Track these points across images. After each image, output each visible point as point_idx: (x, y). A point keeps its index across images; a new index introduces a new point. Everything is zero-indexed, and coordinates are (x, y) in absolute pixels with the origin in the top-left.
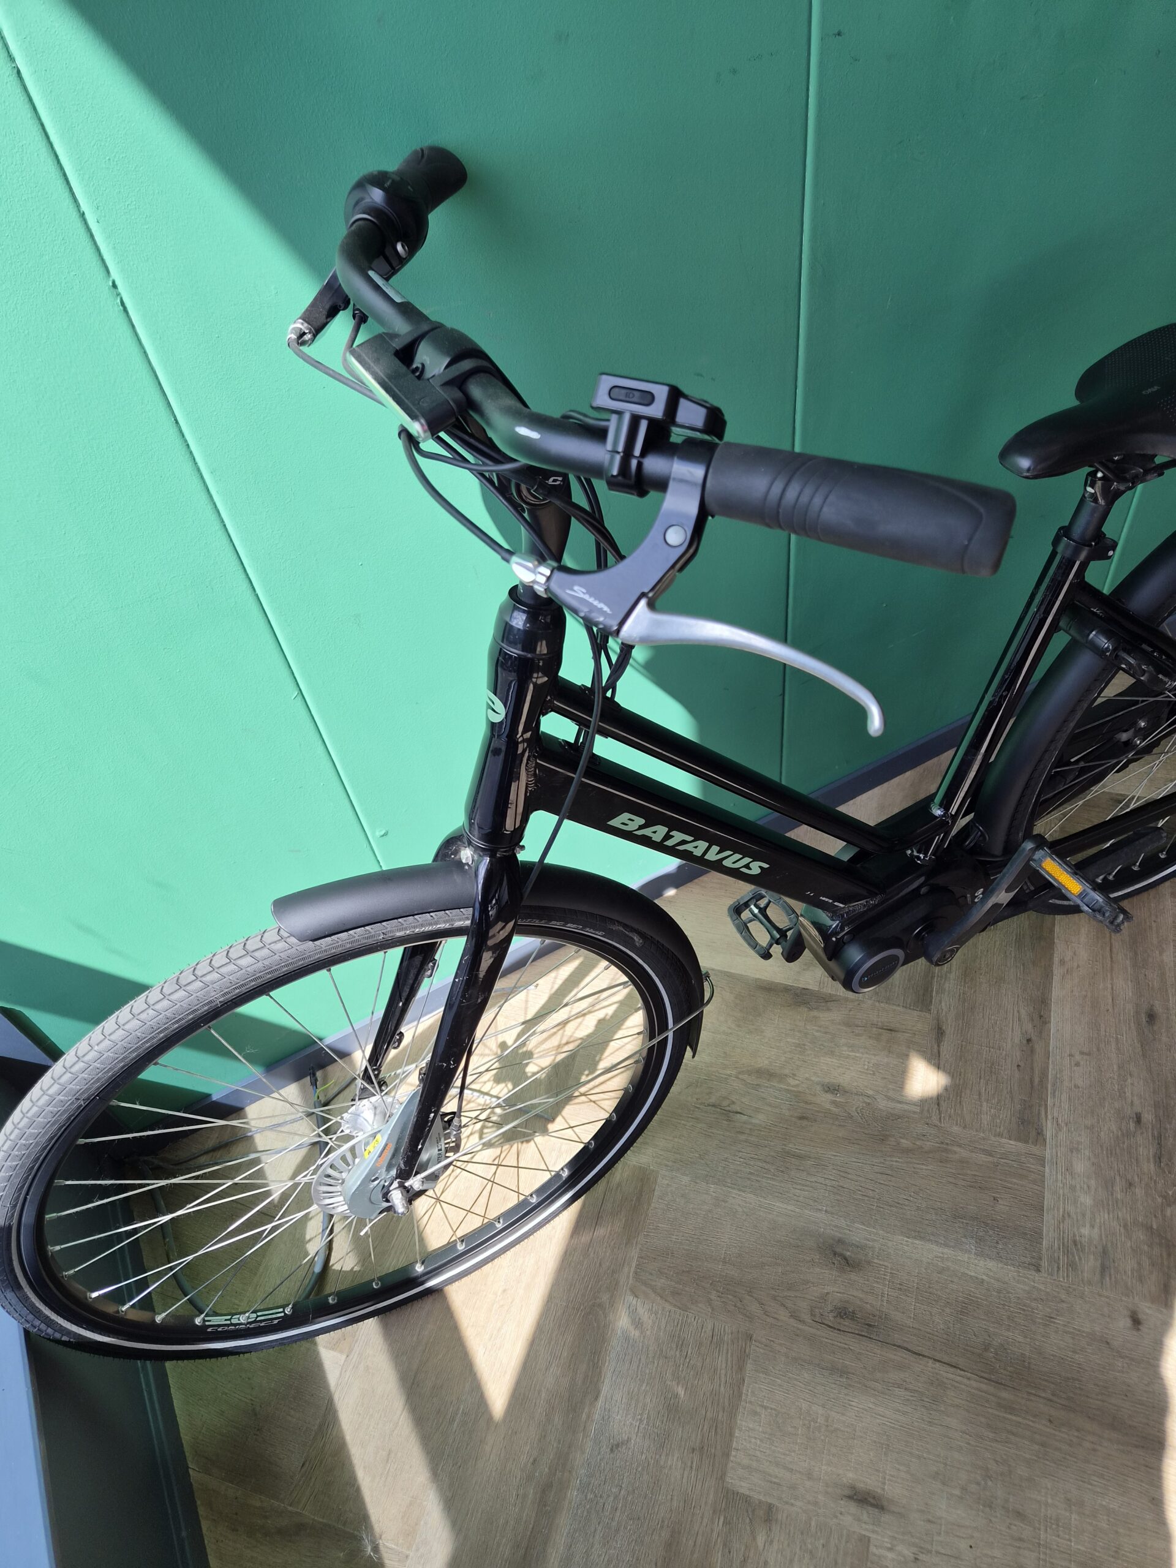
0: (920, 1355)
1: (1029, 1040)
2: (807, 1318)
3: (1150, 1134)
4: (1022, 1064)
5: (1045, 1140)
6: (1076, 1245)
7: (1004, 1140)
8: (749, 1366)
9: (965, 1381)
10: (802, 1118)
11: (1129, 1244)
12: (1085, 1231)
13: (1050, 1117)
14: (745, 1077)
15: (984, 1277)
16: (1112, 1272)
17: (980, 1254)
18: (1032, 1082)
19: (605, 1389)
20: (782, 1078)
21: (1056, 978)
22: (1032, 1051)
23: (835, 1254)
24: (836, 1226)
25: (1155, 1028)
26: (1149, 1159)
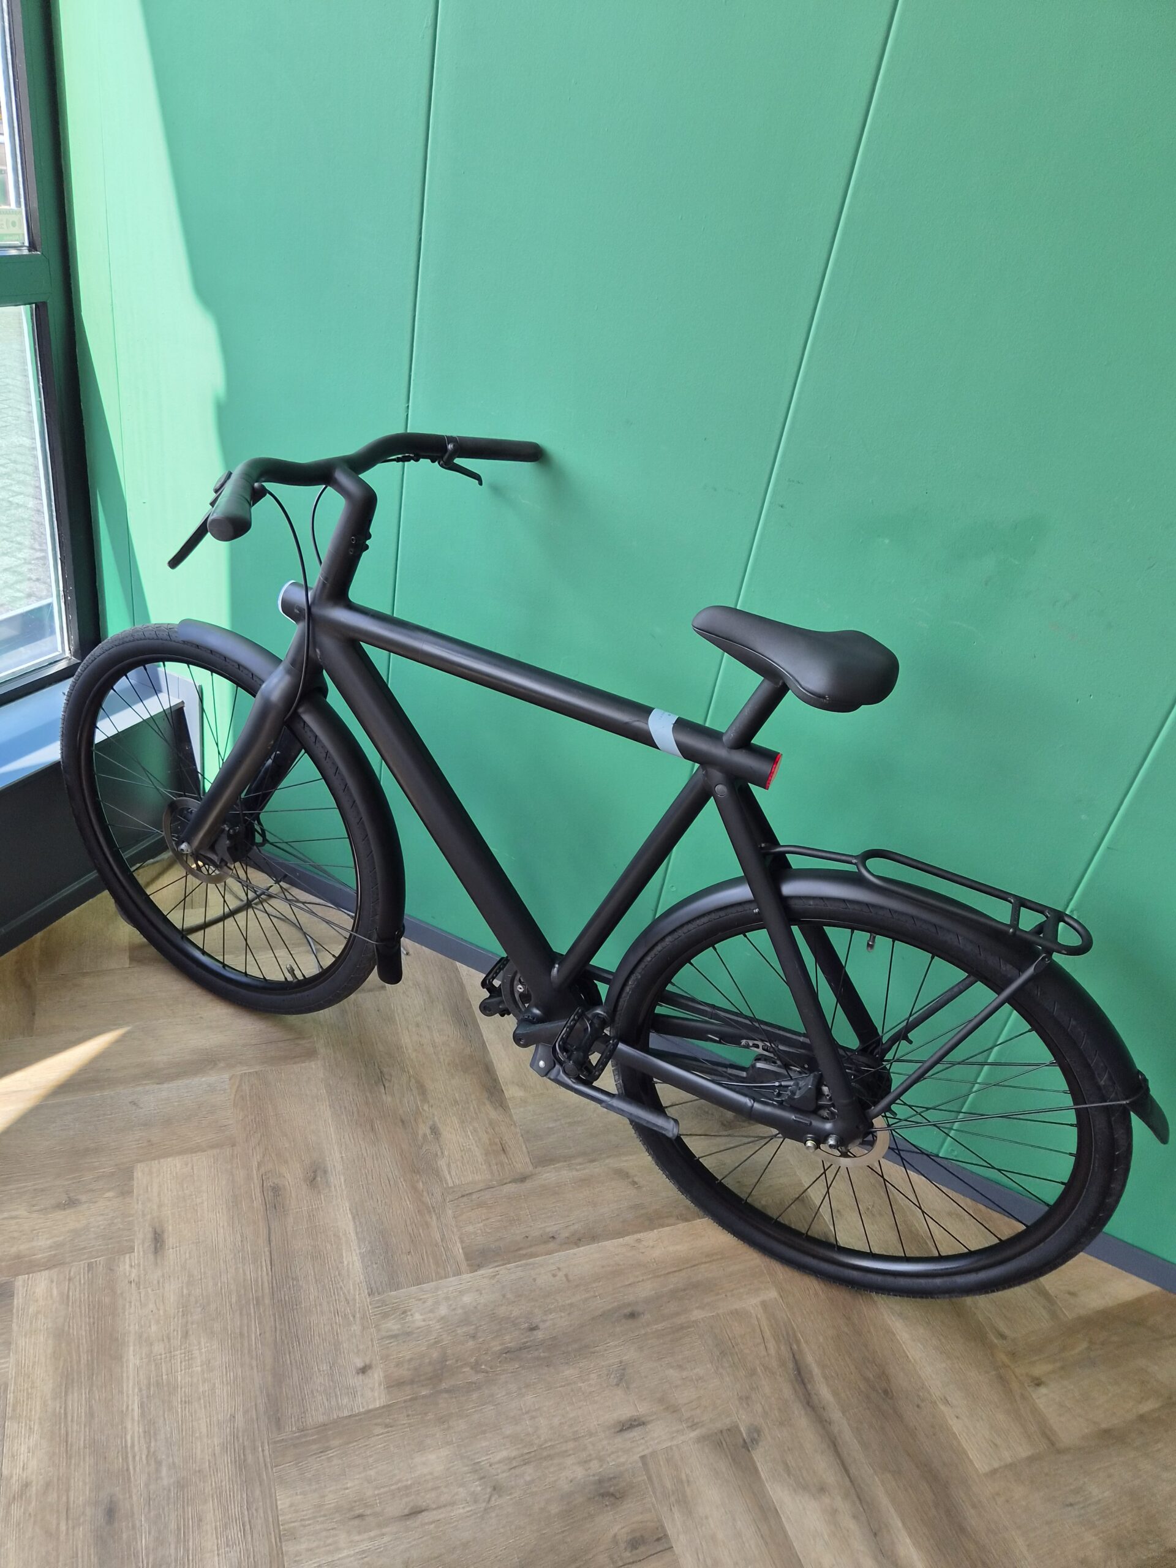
0: (269, 1241)
1: (553, 1237)
2: (263, 1170)
3: (525, 1340)
4: (530, 1238)
5: (476, 1271)
7: (459, 1245)
8: (215, 1151)
9: (265, 1273)
11: (423, 1349)
12: (418, 1316)
13: (497, 1269)
14: (413, 1081)
15: (346, 1263)
16: (395, 1343)
17: (362, 1256)
20: (425, 1100)
21: (621, 1241)
22: (545, 1242)
23: (315, 1172)
24: (334, 1166)
25: (624, 1321)
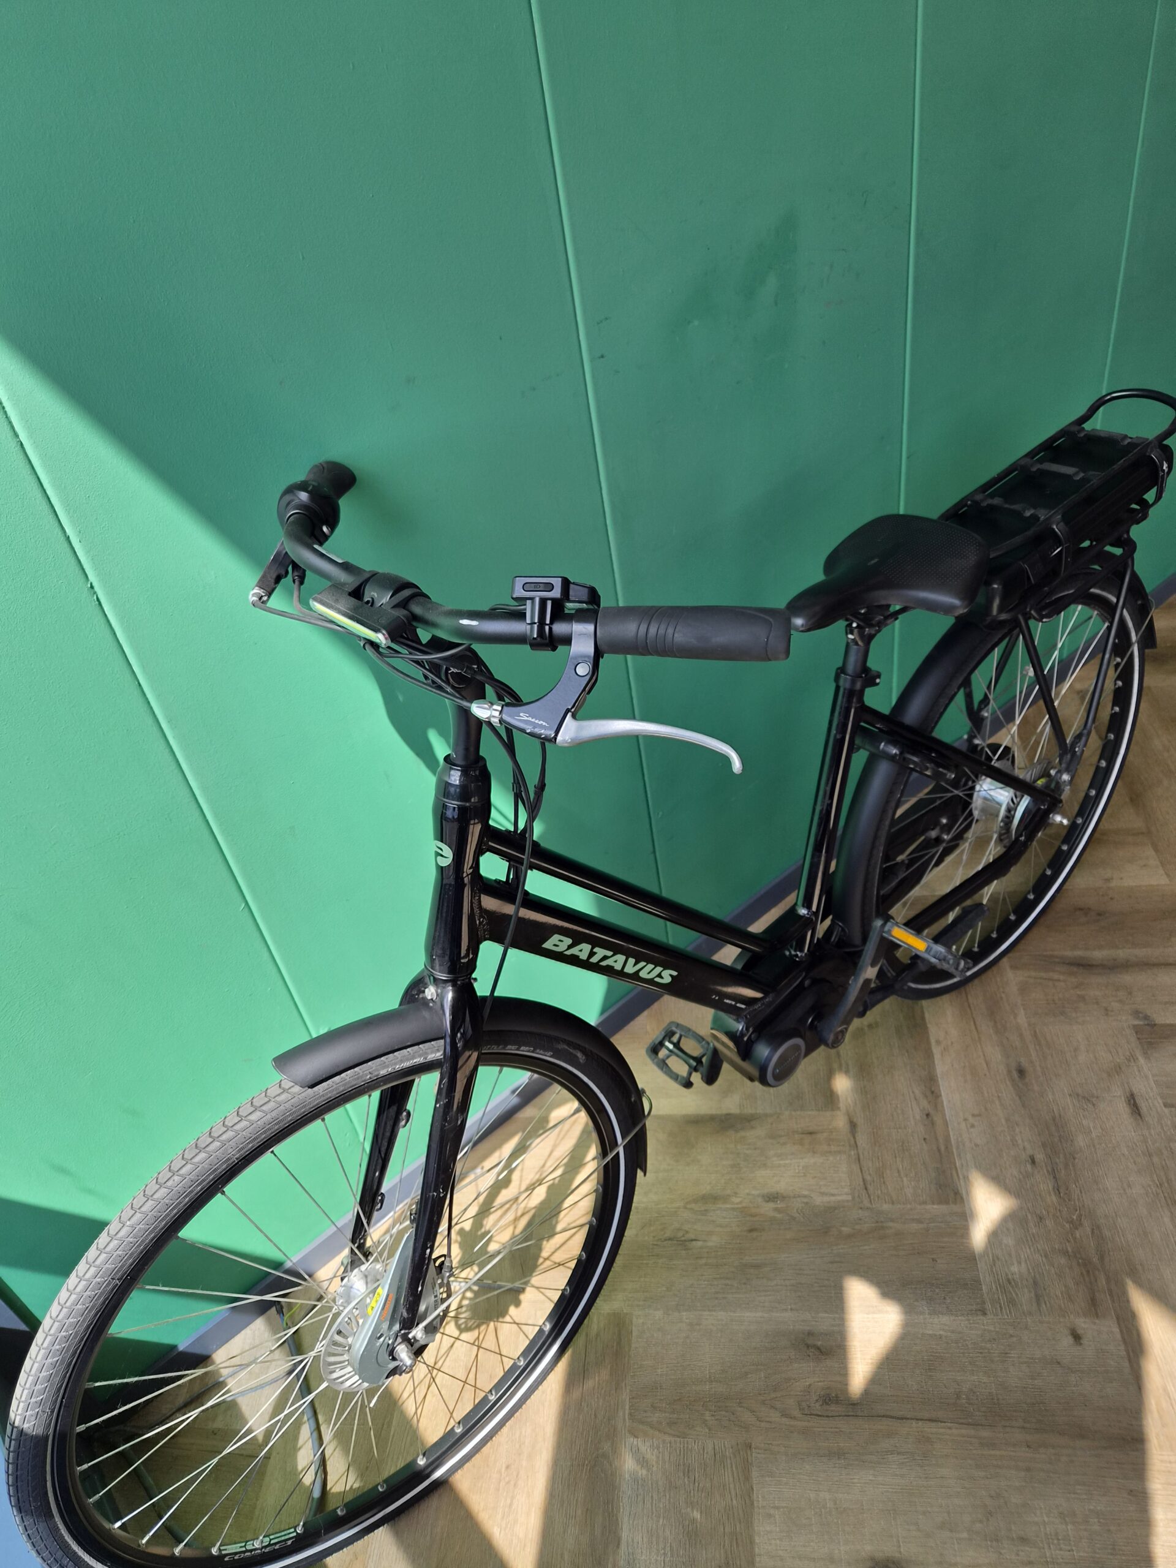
0: (902, 1419)
1: (928, 1115)
2: (796, 1413)
3: (1045, 1171)
4: (927, 1137)
6: (1010, 1283)
7: (929, 1207)
8: (755, 1474)
9: (949, 1431)
10: (751, 1231)
11: (1053, 1271)
12: (1015, 1269)
13: (961, 1177)
14: (693, 1206)
15: (942, 1333)
16: (1046, 1299)
17: (934, 1313)
18: (939, 1151)
19: (624, 1535)
20: (725, 1199)
21: (937, 1056)
22: (933, 1123)
23: (808, 1346)
24: (803, 1321)
25: (1027, 1080)
26: (1049, 1193)
